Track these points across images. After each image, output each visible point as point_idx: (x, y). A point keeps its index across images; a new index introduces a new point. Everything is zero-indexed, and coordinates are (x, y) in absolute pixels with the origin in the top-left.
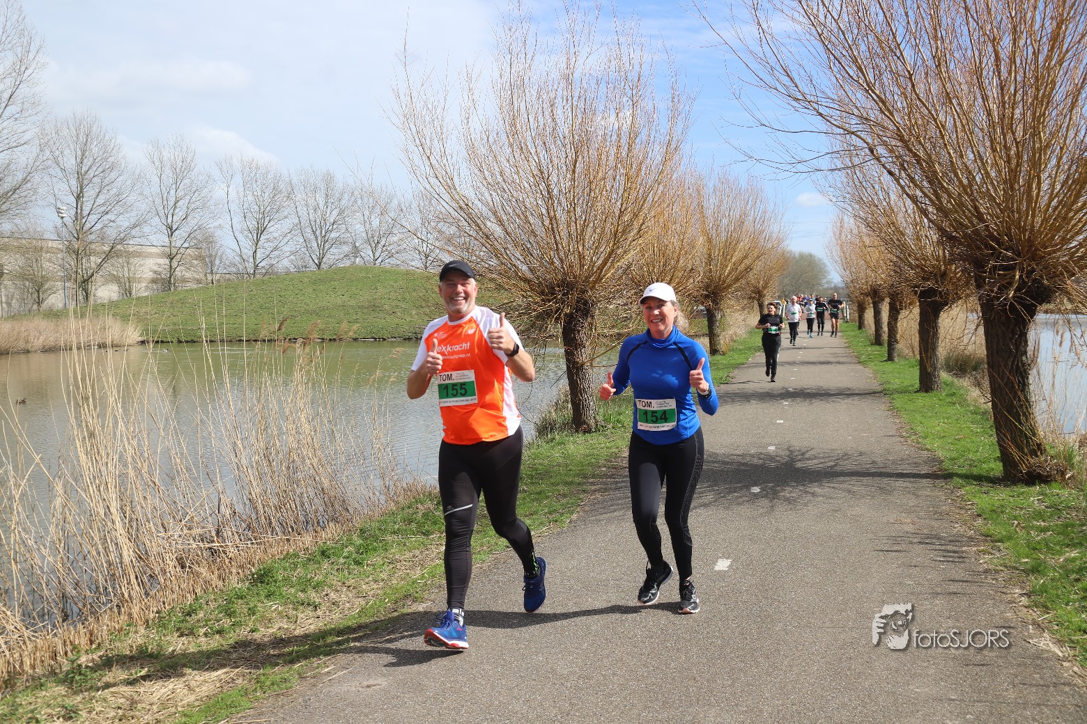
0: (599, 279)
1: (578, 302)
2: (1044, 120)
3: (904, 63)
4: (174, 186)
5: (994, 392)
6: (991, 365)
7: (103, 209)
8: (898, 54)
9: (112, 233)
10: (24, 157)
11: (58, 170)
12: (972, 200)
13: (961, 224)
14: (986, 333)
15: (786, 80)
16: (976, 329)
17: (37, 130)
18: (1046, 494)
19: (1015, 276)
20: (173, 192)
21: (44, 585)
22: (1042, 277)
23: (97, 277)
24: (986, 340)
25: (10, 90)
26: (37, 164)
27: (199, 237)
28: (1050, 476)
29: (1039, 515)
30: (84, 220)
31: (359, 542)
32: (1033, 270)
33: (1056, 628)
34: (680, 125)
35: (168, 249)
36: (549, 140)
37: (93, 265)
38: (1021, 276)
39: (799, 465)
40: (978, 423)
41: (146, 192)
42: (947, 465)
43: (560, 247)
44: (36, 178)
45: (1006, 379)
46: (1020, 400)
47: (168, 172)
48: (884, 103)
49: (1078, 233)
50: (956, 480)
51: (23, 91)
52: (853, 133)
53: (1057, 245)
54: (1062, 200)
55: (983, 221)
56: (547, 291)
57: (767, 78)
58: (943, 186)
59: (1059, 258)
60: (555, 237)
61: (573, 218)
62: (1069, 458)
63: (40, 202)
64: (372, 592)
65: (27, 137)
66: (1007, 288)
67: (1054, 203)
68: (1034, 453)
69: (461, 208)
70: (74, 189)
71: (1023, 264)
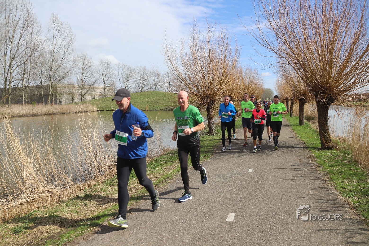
0: (216, 95)
1: (211, 101)
2: (333, 55)
3: (297, 40)
4: (105, 71)
5: (320, 125)
6: (319, 118)
7: (88, 77)
8: (296, 37)
9: (90, 83)
10: (70, 64)
11: (78, 67)
12: (315, 75)
13: (312, 82)
14: (318, 110)
15: (266, 43)
16: (315, 109)
17: (73, 57)
18: (332, 152)
19: (325, 95)
20: (105, 72)
21: (77, 172)
22: (332, 96)
23: (86, 94)
24: (318, 113)
25: (67, 48)
26: (73, 66)
27: (112, 84)
28: (333, 148)
29: (330, 158)
30: (83, 80)
31: (155, 163)
32: (330, 94)
33: (336, 187)
34: (238, 55)
35: (104, 87)
36: (203, 58)
37: (86, 91)
38: (327, 95)
39: (269, 144)
40: (314, 133)
41: (99, 72)
42: (307, 145)
43: (206, 86)
44: (72, 69)
45: (322, 123)
46: (326, 128)
47: (104, 67)
48: (292, 49)
49: (341, 84)
50: (309, 149)
51: (70, 48)
52: (284, 57)
53: (336, 88)
54: (337, 76)
55: (318, 81)
56: (203, 98)
57: (261, 43)
58: (308, 72)
59: (337, 91)
60: (205, 84)
61: (209, 79)
62: (337, 143)
63: (73, 76)
64: (159, 176)
65: (71, 59)
66: (324, 99)
67: (335, 77)
68: (329, 142)
69: (180, 76)
70: (81, 72)
71: (327, 92)
